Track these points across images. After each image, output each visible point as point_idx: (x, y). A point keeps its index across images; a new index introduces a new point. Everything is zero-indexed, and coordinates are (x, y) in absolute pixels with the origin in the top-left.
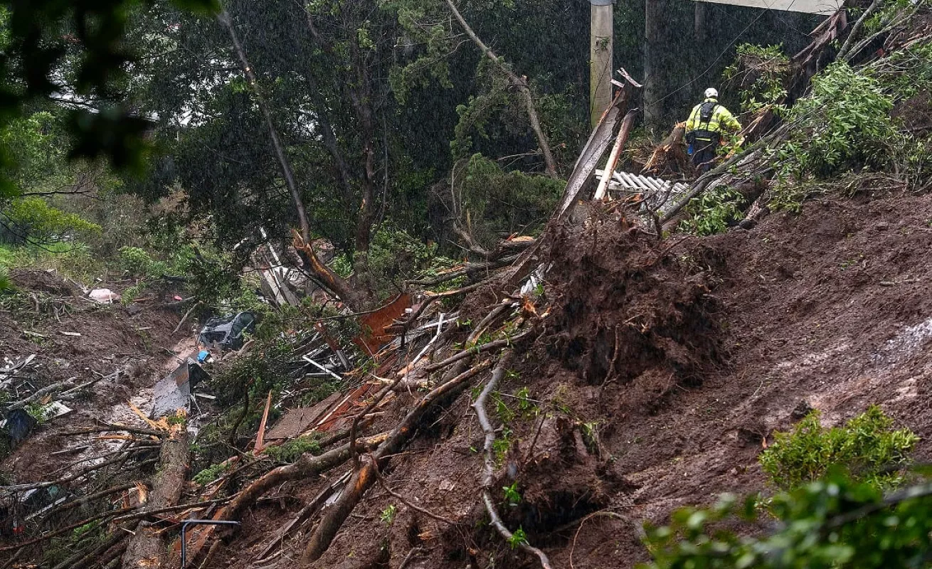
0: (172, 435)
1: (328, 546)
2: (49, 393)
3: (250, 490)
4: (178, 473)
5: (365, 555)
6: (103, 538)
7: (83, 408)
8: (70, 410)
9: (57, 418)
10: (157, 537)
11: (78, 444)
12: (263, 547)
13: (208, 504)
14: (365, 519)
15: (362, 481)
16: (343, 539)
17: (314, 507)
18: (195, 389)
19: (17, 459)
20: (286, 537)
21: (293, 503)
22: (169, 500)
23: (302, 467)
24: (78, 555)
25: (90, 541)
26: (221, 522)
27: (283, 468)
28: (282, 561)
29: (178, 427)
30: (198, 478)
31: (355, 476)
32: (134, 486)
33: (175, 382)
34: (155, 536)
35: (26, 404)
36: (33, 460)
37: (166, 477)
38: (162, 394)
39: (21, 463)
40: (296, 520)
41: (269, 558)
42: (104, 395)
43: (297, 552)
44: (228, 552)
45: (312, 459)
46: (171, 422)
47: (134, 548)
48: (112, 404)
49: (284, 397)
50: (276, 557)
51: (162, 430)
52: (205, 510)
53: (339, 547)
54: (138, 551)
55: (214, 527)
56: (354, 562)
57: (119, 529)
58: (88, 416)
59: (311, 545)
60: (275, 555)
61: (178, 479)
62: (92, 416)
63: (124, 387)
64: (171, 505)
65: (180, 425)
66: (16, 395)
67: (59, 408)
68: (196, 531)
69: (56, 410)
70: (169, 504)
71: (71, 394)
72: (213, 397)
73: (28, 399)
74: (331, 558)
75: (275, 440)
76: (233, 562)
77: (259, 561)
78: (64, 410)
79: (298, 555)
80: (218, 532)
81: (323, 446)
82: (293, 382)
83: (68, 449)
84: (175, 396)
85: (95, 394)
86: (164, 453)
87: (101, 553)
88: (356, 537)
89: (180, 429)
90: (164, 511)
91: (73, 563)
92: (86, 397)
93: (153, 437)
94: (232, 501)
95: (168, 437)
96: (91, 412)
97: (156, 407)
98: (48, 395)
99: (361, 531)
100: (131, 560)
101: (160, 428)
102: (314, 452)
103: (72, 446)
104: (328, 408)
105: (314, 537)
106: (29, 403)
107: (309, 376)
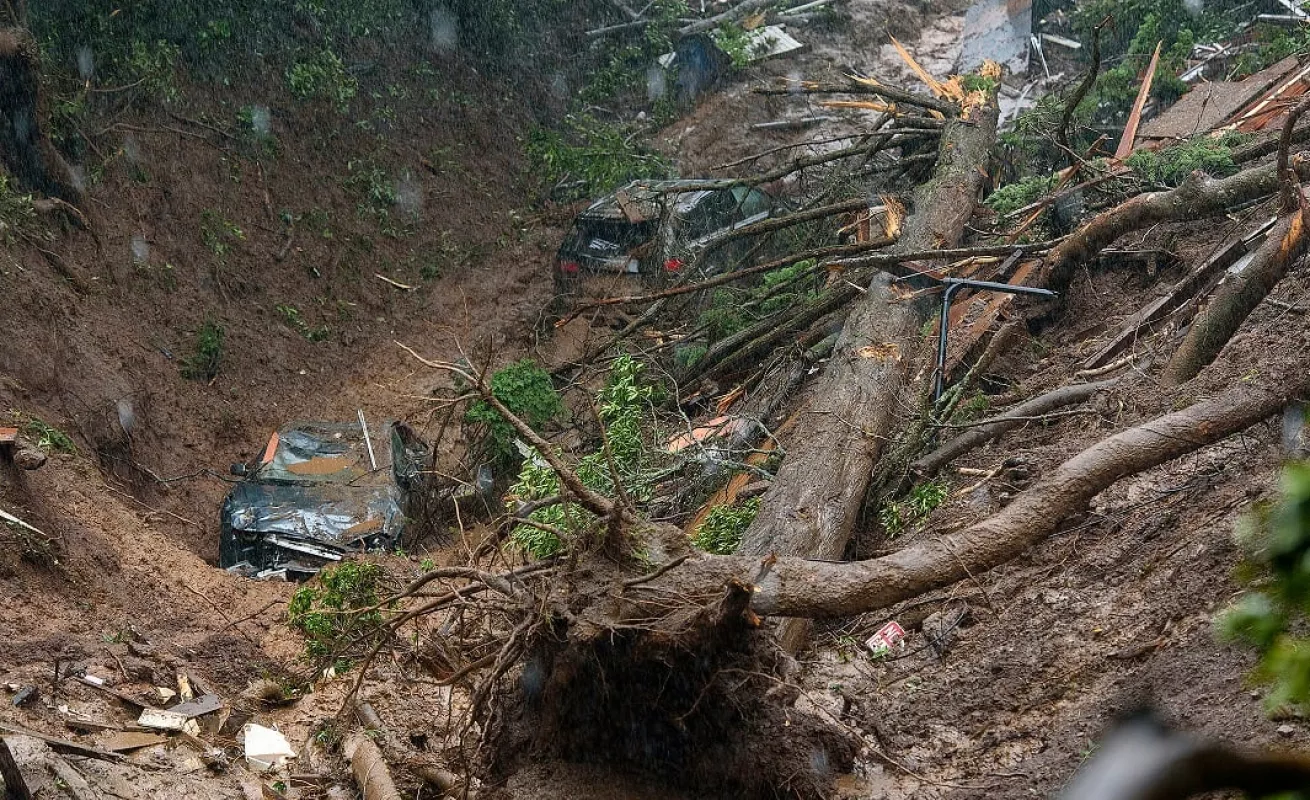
0: (965, 110)
1: (1215, 357)
2: (763, 8)
3: (1088, 233)
4: (965, 186)
5: (1276, 380)
6: (813, 299)
7: (823, 42)
8: (799, 45)
9: (771, 58)
10: (904, 305)
11: (807, 112)
12: (1101, 345)
13: (1007, 253)
14: (1291, 311)
15: (1294, 234)
16: (1246, 345)
17: (1203, 278)
18: (1041, 26)
19: (688, 129)
20: (1143, 331)
21: (1169, 265)
22: (939, 236)
23: (1190, 198)
24: (761, 325)
25: (788, 300)
26: (1025, 289)
27: (1152, 195)
28: (1130, 375)
29: (980, 98)
30: (995, 200)
31: (1282, 223)
32: (880, 204)
33: (1006, 8)
34: (901, 303)
35: (715, 25)
36: (717, 135)
37: (941, 191)
38: (979, 30)
39: (695, 139)
40: (1166, 299)
41: (1107, 367)
42: (868, 22)
43: (1158, 360)
44: (1036, 350)
45: (1208, 183)
46: (968, 87)
47: (858, 322)
48: (882, 41)
49: (1212, 55)
50: (1120, 366)
51: (951, 100)
52: (1001, 262)
53: (1234, 358)
54: (865, 329)
55: (1010, 296)
56: (1254, 393)
57: (843, 284)
58: (831, 59)
59: (1183, 352)
60: (1119, 362)
61: (963, 199)
62: (839, 61)
63: (909, 8)
64: (941, 247)
65: (983, 93)
66: (700, 7)
67: (776, 40)
68: (978, 300)
69: (772, 42)
70: (938, 243)
71: (803, 15)
72: (1077, 45)
73: (721, 17)
74: (1215, 380)
75: (1158, 139)
76: (1042, 367)
77: (1087, 372)
78: (788, 43)
79: (1159, 367)
80: (1021, 308)
81: (1240, 160)
82: (1231, 30)
83: (787, 119)
84: (1002, 36)
85: (851, 18)
86: (946, 144)
87: (804, 325)
88: (1270, 343)
89: (983, 101)
90: (926, 257)
91: (752, 339)
92: (831, 23)
93: (933, 112)
94: (1052, 250)
95: (958, 115)
96: (837, 52)
97: (964, 54)
98: (759, 13)
99: (1280, 333)
100: (848, 345)
101: (948, 95)
102: (1218, 170)
103: (795, 115)
104: (1270, 86)
105: (1191, 335)
106: (721, 25)
107: (1263, 21)
